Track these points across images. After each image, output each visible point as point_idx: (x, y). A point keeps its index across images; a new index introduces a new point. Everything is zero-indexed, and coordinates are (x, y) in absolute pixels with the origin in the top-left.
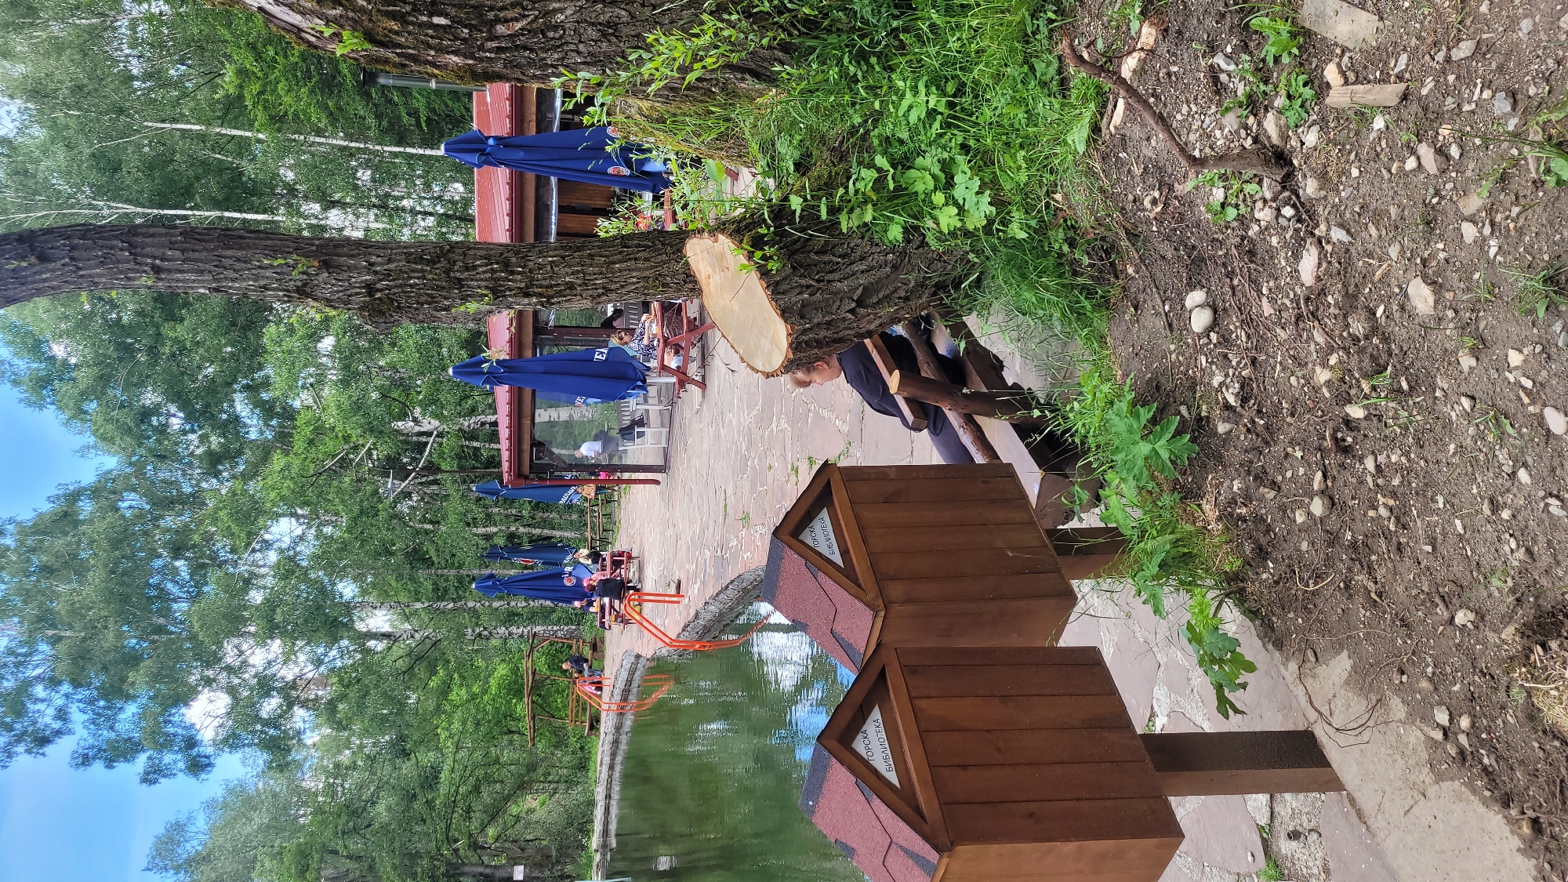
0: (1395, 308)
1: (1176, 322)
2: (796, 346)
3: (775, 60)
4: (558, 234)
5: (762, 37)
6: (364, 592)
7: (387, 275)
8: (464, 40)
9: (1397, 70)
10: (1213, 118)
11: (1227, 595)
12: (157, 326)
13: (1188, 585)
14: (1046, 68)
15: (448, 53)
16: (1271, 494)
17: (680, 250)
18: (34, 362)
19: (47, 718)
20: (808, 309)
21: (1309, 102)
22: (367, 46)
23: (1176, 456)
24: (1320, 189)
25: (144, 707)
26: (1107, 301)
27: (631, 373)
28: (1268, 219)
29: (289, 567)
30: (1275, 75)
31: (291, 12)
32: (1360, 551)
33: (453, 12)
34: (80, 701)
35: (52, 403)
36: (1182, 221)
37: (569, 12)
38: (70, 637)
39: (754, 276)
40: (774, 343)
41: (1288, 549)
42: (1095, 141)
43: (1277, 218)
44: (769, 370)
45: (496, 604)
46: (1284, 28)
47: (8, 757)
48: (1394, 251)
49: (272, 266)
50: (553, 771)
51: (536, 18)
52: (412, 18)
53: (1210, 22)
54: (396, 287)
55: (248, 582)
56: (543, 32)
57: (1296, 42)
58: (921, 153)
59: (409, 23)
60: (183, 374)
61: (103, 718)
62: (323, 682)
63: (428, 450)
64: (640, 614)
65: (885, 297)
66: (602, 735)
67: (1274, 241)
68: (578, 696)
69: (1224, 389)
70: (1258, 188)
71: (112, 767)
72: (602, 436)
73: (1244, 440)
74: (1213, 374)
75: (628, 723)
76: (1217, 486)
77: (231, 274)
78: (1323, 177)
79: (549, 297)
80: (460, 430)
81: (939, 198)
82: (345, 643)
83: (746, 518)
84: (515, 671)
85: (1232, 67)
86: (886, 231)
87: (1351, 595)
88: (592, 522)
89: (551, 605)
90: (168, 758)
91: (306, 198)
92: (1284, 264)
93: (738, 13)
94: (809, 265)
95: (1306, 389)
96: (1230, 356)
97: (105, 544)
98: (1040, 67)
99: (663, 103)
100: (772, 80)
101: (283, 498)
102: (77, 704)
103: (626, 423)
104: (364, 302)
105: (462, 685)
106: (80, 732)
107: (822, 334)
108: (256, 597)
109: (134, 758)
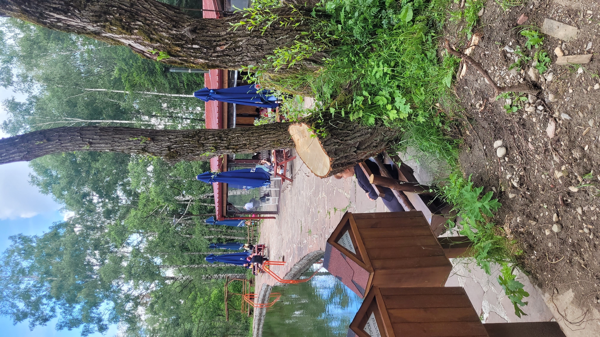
0: (593, 146)
1: (490, 153)
2: (333, 166)
3: (322, 56)
4: (236, 124)
5: (318, 48)
6: (164, 261)
7: (176, 143)
8: (205, 53)
9: (587, 49)
10: (505, 71)
11: (517, 265)
12: (90, 163)
13: (500, 261)
14: (432, 54)
15: (199, 58)
16: (534, 223)
17: (286, 130)
18: (45, 177)
19: (47, 310)
20: (338, 151)
21: (547, 63)
22: (169, 57)
23: (492, 207)
24: (555, 98)
25: (83, 307)
26: (458, 146)
27: (264, 177)
28: (531, 111)
29: (136, 252)
30: (532, 53)
31: (140, 46)
32: (576, 247)
33: (200, 43)
34: (59, 304)
35: (51, 192)
36: (492, 113)
37: (244, 41)
38: (56, 280)
39: (316, 139)
40: (325, 165)
41: (542, 246)
42: (454, 82)
43: (535, 110)
44: (323, 175)
45: (213, 266)
46: (535, 34)
47: (33, 326)
48: (591, 123)
49: (133, 141)
50: (236, 331)
51: (232, 44)
52: (185, 46)
53: (502, 33)
54: (179, 147)
55: (121, 258)
56: (234, 49)
57: (541, 39)
58: (380, 90)
59: (184, 48)
60: (98, 180)
61: (68, 311)
62: (148, 296)
63: (188, 207)
64: (269, 269)
65: (368, 146)
66: (255, 317)
67: (534, 120)
68: (245, 301)
69: (512, 180)
70: (526, 98)
71: (71, 330)
72: (253, 201)
73: (521, 201)
74: (506, 174)
75: (264, 312)
76: (510, 220)
77: (117, 144)
78: (556, 93)
79: (237, 149)
80: (200, 199)
81: (389, 107)
82: (157, 281)
83: (310, 232)
84: (221, 291)
85: (512, 51)
86: (368, 120)
87: (572, 265)
88: (250, 234)
89: (234, 265)
90: (92, 326)
91: (143, 114)
92: (539, 129)
93: (308, 39)
94: (338, 134)
95: (549, 180)
96: (514, 167)
97: (69, 245)
98: (429, 54)
99: (279, 74)
100: (321, 64)
101: (135, 226)
102: (58, 306)
103: (262, 195)
104: (167, 153)
105: (201, 297)
106: (59, 316)
107: (343, 161)
108: (125, 264)
109: (79, 326)
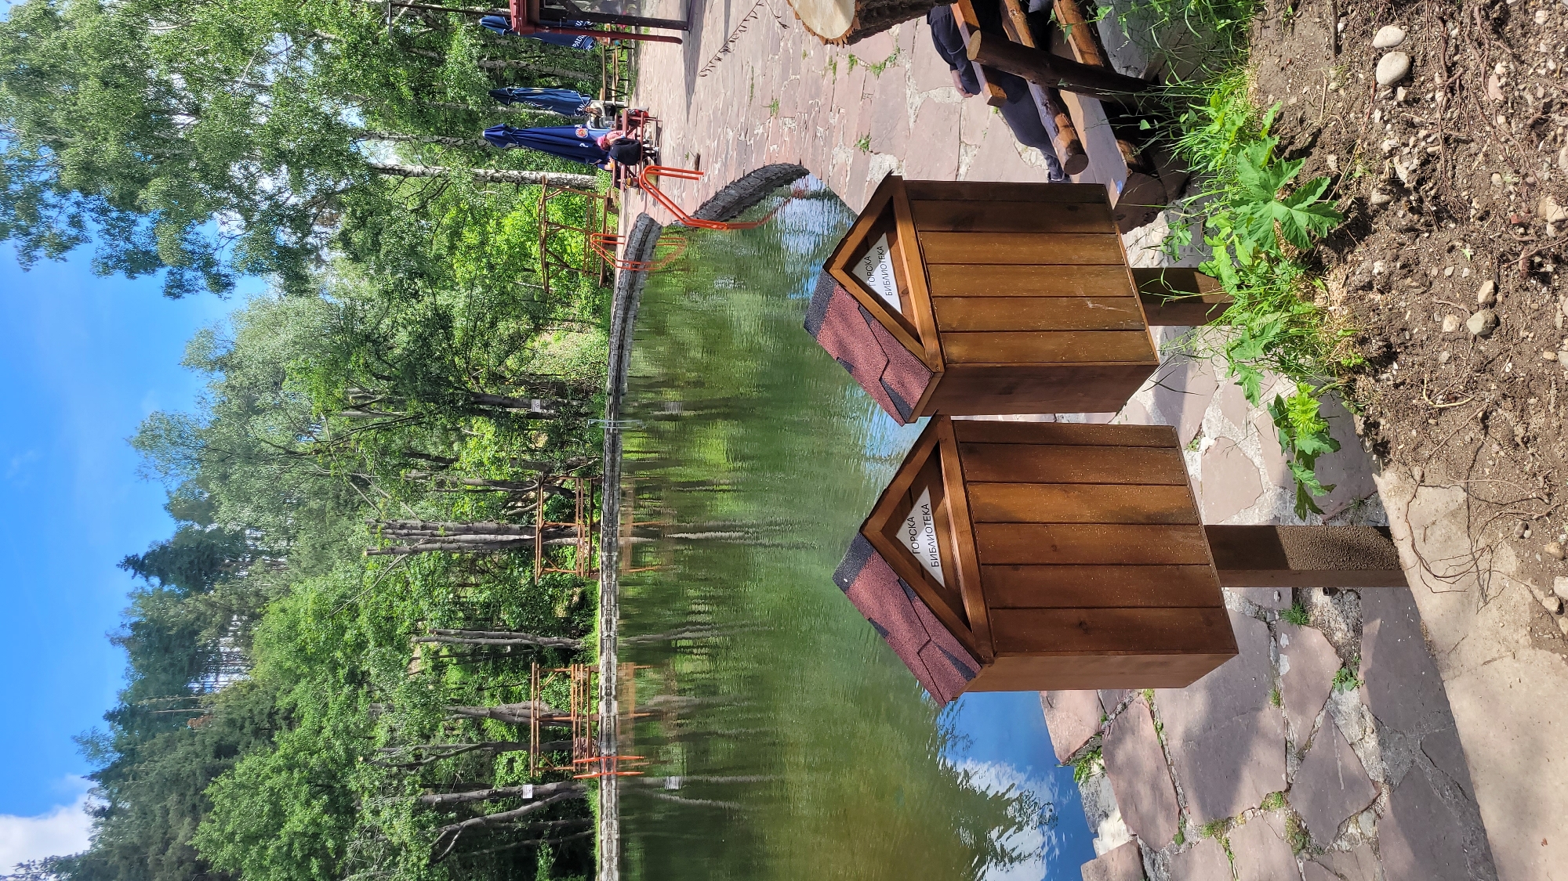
2: (862, 16)
19: (61, 224)
23: (1314, 225)
25: (158, 223)
32: (1517, 389)
38: (72, 145)
41: (1423, 355)
44: (830, 37)
47: (29, 260)
66: (616, 290)
69: (1395, 159)
71: (134, 278)
73: (1402, 217)
74: (1384, 134)
75: (642, 283)
76: (1353, 263)
83: (774, 106)
90: (189, 274)
102: (89, 213)
105: (475, 225)
106: (96, 242)
109: (154, 271)
